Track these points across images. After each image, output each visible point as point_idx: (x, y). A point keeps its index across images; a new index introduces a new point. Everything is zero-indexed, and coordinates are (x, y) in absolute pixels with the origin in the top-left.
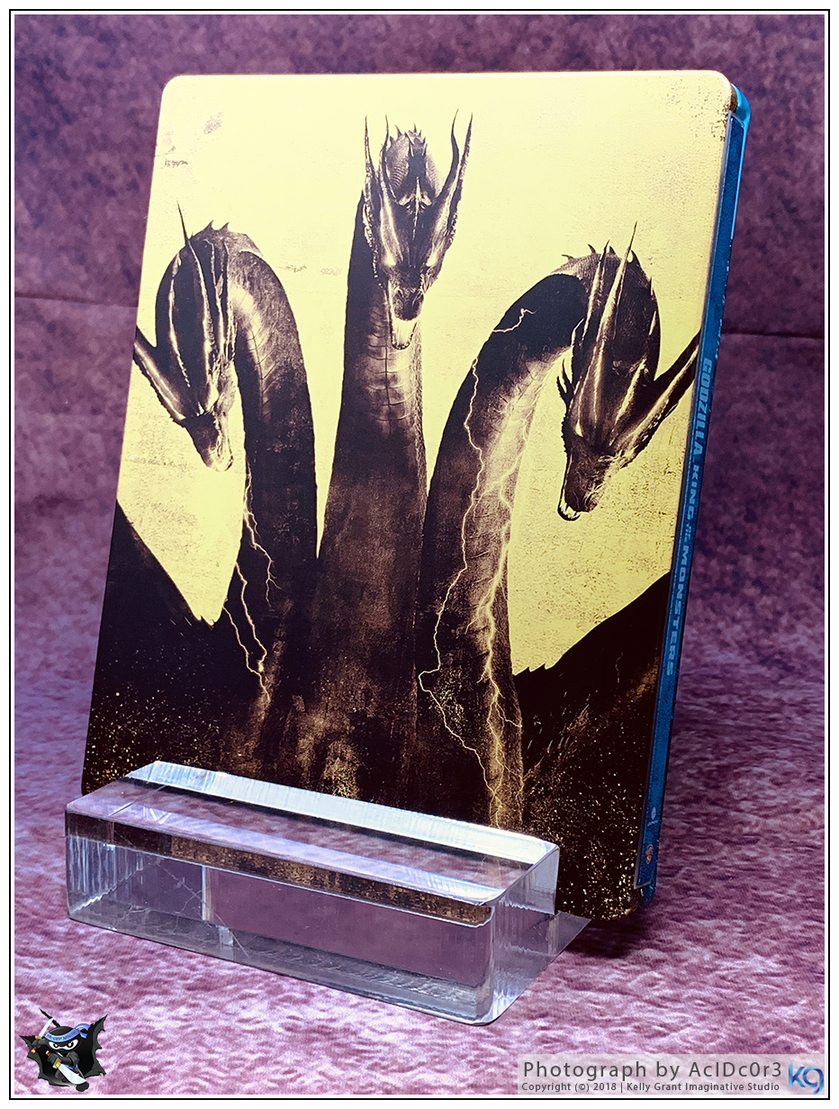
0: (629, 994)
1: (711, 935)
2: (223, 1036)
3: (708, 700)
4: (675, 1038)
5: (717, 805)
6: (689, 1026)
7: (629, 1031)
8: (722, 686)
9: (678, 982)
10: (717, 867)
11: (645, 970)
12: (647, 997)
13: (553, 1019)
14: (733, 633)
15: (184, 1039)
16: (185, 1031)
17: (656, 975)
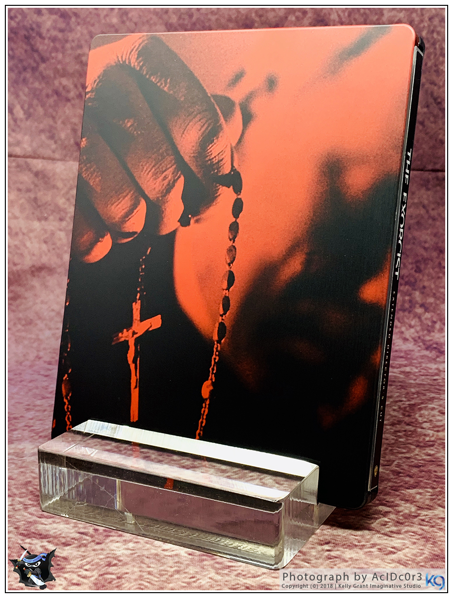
0: (373, 530)
1: (414, 497)
2: (154, 558)
3: (399, 369)
4: (400, 555)
5: (410, 425)
6: (407, 548)
7: (375, 551)
8: (406, 362)
9: (398, 523)
10: (413, 460)
11: (380, 518)
12: (383, 532)
13: (333, 545)
14: (410, 333)
15: (133, 560)
16: (134, 556)
17: (386, 519)
